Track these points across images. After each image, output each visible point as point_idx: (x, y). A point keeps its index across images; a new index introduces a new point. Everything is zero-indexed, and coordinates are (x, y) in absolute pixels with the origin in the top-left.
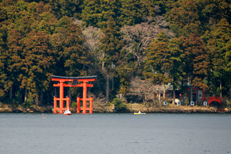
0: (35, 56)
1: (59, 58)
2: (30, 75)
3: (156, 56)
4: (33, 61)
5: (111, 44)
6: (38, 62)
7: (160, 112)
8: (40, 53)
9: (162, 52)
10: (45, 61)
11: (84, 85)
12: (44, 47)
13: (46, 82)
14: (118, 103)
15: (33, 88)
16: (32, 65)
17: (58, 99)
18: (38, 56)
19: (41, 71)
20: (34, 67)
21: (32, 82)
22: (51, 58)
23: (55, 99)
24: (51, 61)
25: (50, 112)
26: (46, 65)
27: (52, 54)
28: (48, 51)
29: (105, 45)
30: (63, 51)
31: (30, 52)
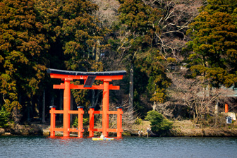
0: (14, 33)
1: (54, 38)
2: (7, 68)
3: (212, 35)
4: (12, 42)
5: (141, 14)
6: (20, 44)
7: (223, 136)
8: (24, 29)
9: (223, 29)
10: (33, 43)
11: (105, 88)
12: (30, 17)
13: (33, 80)
14: (158, 120)
15: (12, 91)
16: (11, 50)
17: (59, 112)
18: (21, 34)
19: (26, 60)
20: (15, 53)
21: (10, 81)
22: (41, 37)
23: (53, 112)
24: (42, 43)
25: (40, 134)
26: (35, 49)
27: (44, 31)
28: (37, 24)
29: (130, 15)
30: (61, 25)
31: (5, 26)
